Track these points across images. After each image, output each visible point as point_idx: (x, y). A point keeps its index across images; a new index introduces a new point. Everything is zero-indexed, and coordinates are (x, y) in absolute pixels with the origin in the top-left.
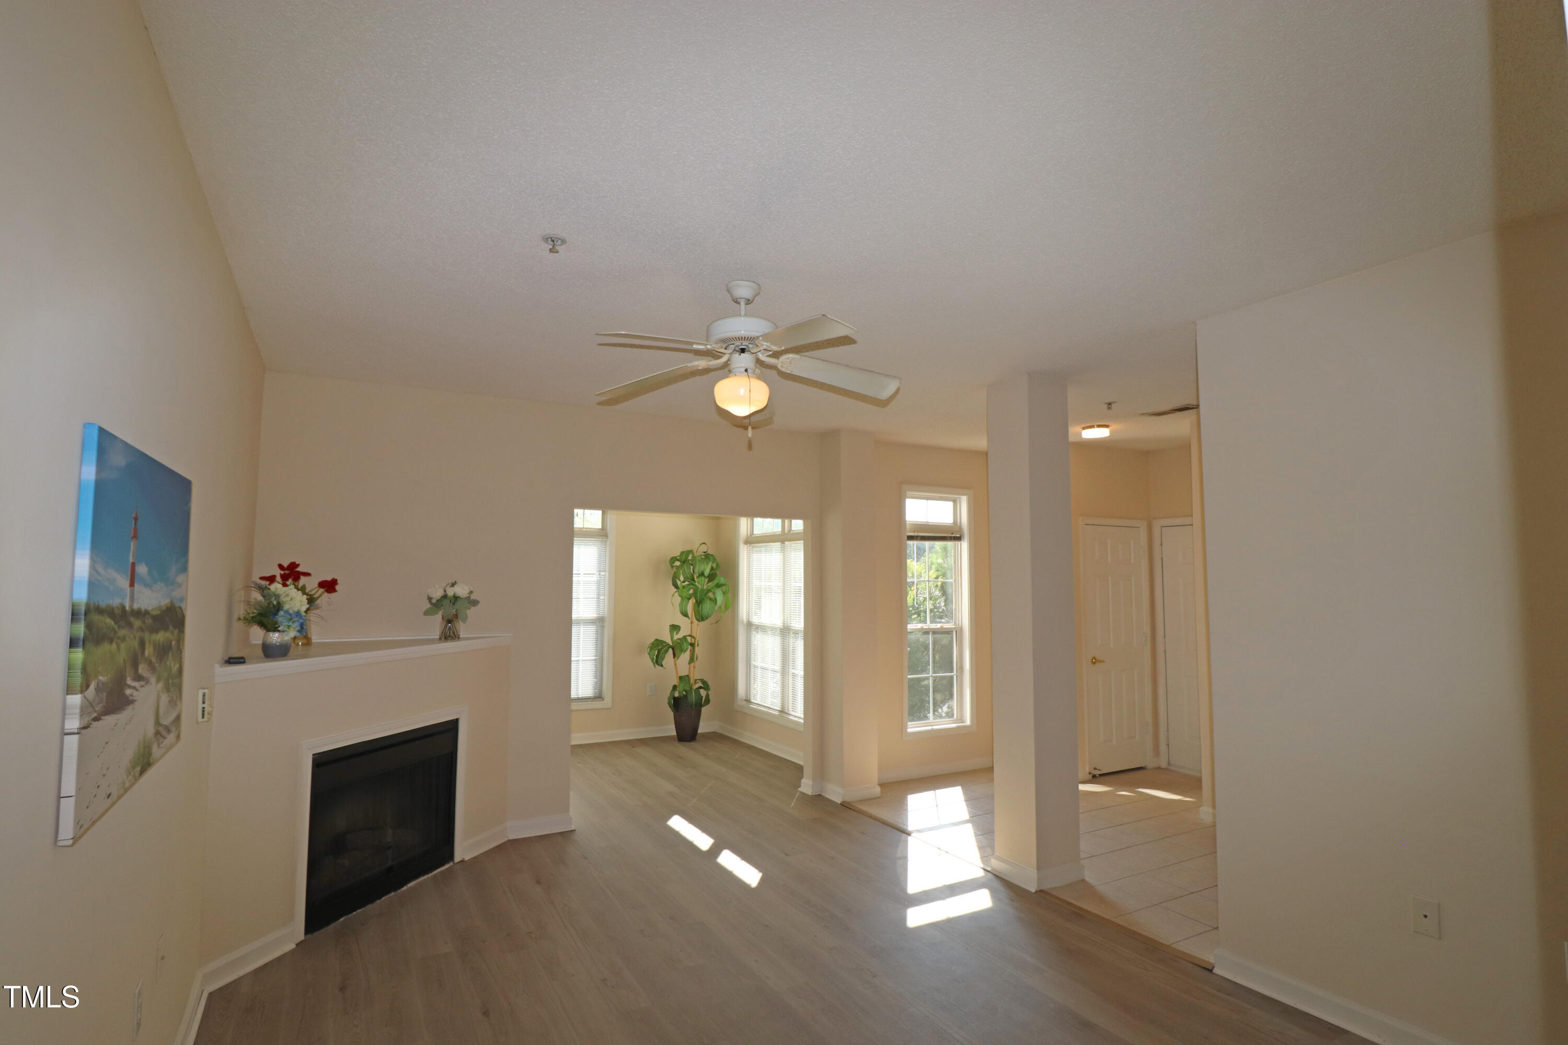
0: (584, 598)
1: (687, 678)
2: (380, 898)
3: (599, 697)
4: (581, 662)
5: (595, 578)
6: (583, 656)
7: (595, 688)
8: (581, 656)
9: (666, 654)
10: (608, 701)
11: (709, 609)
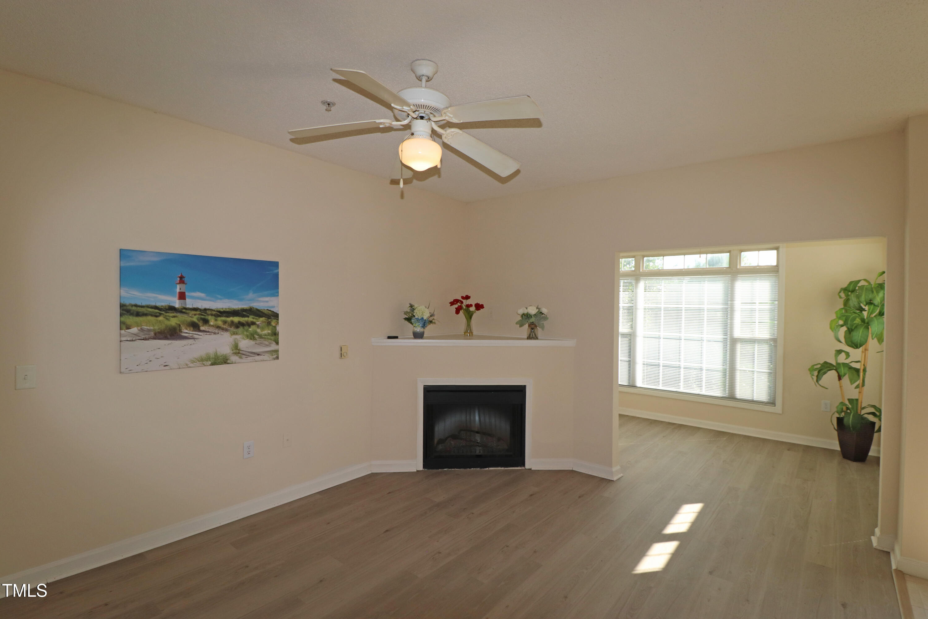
0: (759, 322)
1: (855, 402)
2: (470, 468)
3: (772, 403)
4: (755, 373)
5: (768, 307)
6: (757, 369)
7: (770, 394)
8: (755, 368)
9: (824, 375)
10: (778, 408)
11: (861, 337)
